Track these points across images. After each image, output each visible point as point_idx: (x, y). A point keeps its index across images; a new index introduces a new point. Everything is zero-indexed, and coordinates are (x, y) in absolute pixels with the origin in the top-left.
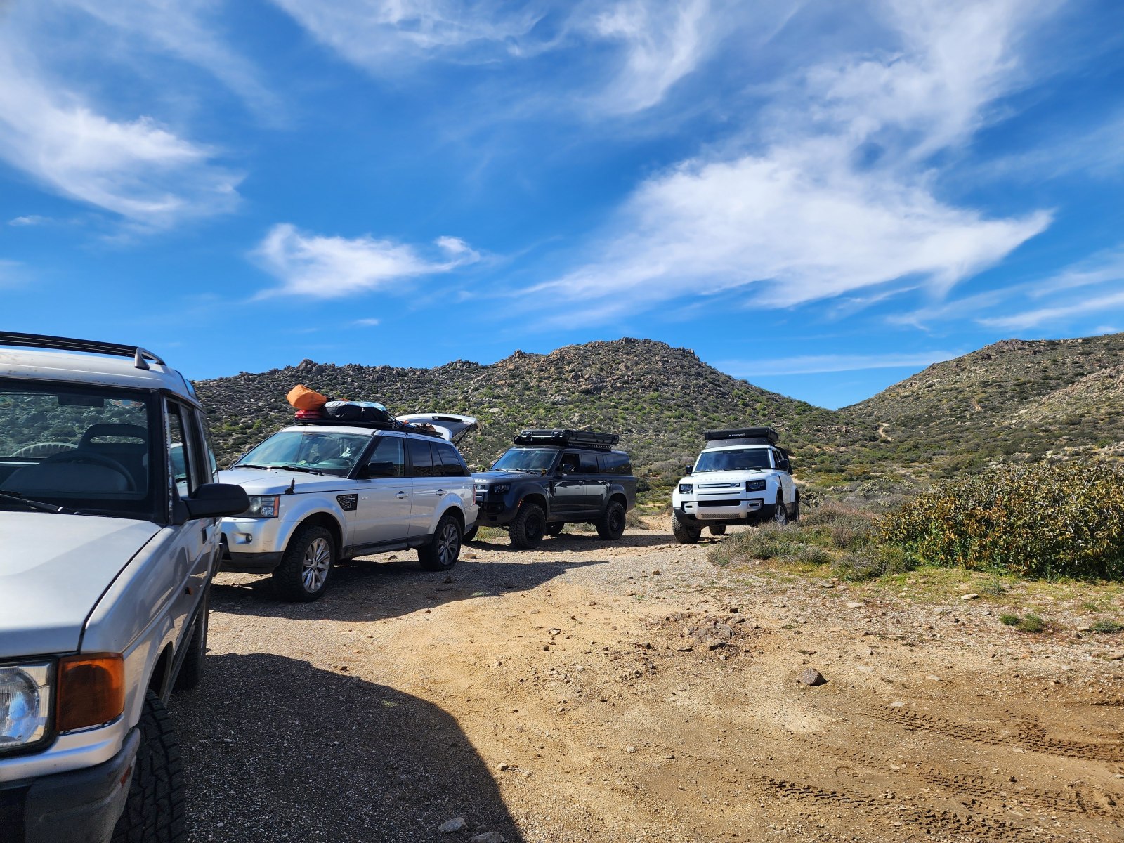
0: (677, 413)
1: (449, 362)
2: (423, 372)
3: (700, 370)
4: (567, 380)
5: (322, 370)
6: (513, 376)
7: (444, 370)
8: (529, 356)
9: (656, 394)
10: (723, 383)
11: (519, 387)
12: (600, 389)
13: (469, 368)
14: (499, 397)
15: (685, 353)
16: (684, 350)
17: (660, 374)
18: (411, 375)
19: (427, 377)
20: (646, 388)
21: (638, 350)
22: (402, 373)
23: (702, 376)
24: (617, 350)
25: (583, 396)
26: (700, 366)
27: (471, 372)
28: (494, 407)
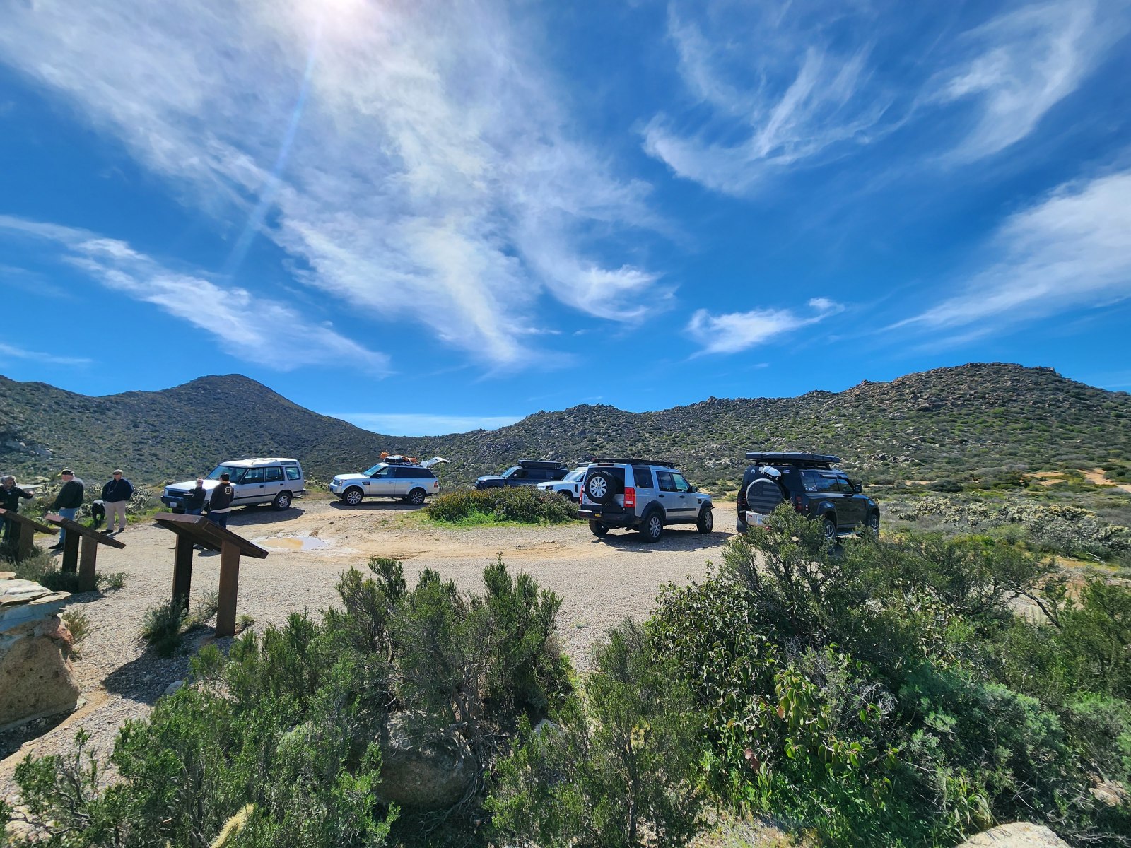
0: (1025, 425)
1: (808, 392)
2: (787, 400)
3: (1060, 386)
4: (907, 401)
5: (720, 402)
6: (857, 400)
7: (803, 398)
8: (874, 383)
9: (1002, 409)
10: (1090, 396)
11: (862, 407)
12: (939, 407)
13: (823, 395)
14: (844, 415)
15: (1041, 371)
16: (1041, 369)
17: (1008, 392)
18: (779, 402)
19: (790, 404)
20: (989, 405)
21: (984, 372)
22: (773, 402)
23: (1062, 391)
24: (961, 373)
25: (921, 412)
26: (1061, 382)
27: (825, 398)
28: (839, 423)
